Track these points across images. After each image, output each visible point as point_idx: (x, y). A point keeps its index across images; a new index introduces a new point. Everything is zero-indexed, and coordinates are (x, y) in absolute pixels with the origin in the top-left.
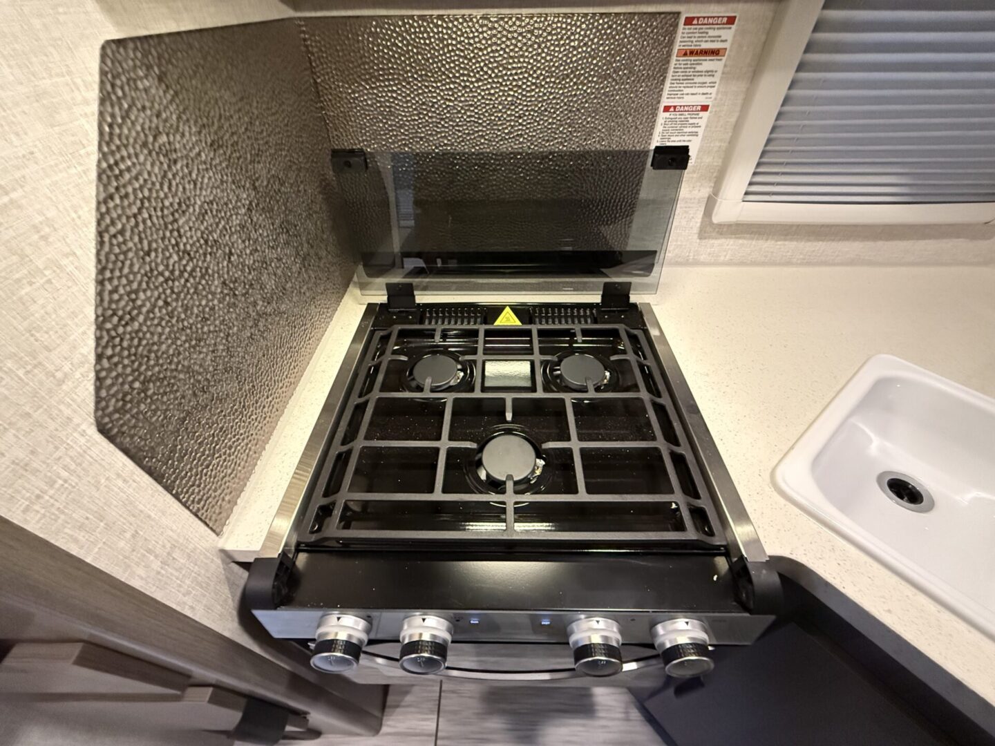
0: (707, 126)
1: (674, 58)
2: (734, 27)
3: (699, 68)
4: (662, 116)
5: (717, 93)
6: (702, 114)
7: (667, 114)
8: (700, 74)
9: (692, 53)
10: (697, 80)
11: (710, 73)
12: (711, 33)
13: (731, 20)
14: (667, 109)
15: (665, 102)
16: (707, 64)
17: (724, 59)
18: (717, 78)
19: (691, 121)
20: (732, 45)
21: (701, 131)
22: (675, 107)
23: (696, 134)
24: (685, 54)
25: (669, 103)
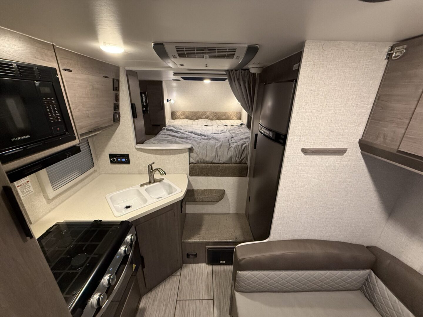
0: (31, 184)
4: (18, 189)
7: (19, 187)
14: (18, 187)
21: (31, 186)
22: (20, 185)
23: (30, 187)
25: (18, 185)
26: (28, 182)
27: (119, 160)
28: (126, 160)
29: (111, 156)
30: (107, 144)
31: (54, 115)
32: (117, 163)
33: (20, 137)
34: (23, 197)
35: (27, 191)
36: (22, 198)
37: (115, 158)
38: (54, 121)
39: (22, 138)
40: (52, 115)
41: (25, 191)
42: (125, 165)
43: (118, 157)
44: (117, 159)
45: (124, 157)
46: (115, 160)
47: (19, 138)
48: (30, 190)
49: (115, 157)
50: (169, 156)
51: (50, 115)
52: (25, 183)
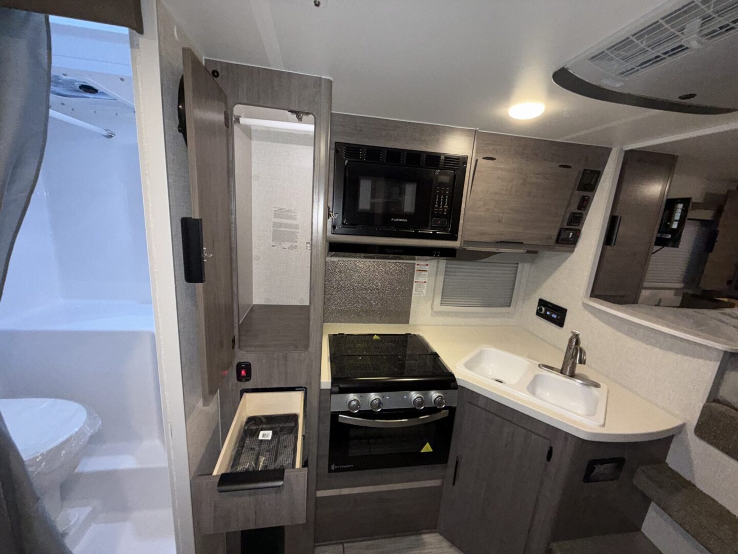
0: (427, 286)
1: (415, 272)
2: (428, 266)
3: (422, 274)
5: (428, 279)
7: (416, 283)
11: (425, 275)
12: (423, 267)
15: (415, 280)
18: (427, 276)
19: (422, 285)
20: (429, 270)
21: (425, 288)
23: (424, 288)
24: (418, 271)
26: (425, 282)
27: (548, 313)
28: (559, 317)
29: (542, 303)
30: (544, 282)
31: (441, 206)
32: (544, 318)
33: (399, 219)
34: (415, 294)
36: (413, 295)
37: (543, 309)
38: (438, 213)
39: (400, 220)
40: (439, 205)
41: (419, 289)
42: (553, 328)
43: (549, 307)
44: (546, 311)
45: (557, 311)
46: (541, 311)
47: (397, 220)
48: (423, 292)
49: (544, 306)
50: (649, 347)
51: (436, 206)
52: (422, 282)
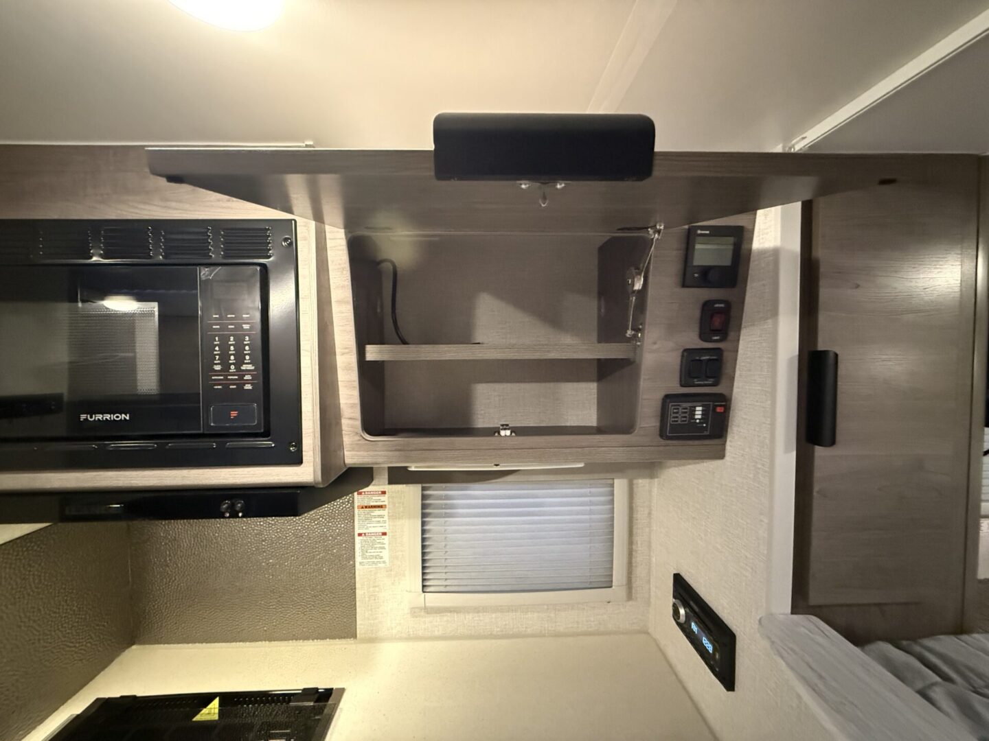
0: (389, 544)
1: (356, 510)
2: (386, 495)
3: (372, 514)
4: (358, 539)
5: (389, 525)
6: (383, 537)
7: (361, 538)
8: (375, 517)
9: (366, 507)
10: (373, 519)
11: (381, 516)
12: (374, 498)
13: (384, 493)
14: (360, 535)
15: (357, 531)
16: (377, 512)
17: (387, 509)
18: (386, 518)
19: (378, 541)
20: (389, 502)
21: (386, 546)
22: (365, 534)
23: (384, 548)
24: (362, 508)
25: (361, 531)
26: (384, 534)
34: (360, 563)
35: (374, 554)
36: (358, 566)
41: (372, 552)
48: (381, 558)
52: (376, 534)
